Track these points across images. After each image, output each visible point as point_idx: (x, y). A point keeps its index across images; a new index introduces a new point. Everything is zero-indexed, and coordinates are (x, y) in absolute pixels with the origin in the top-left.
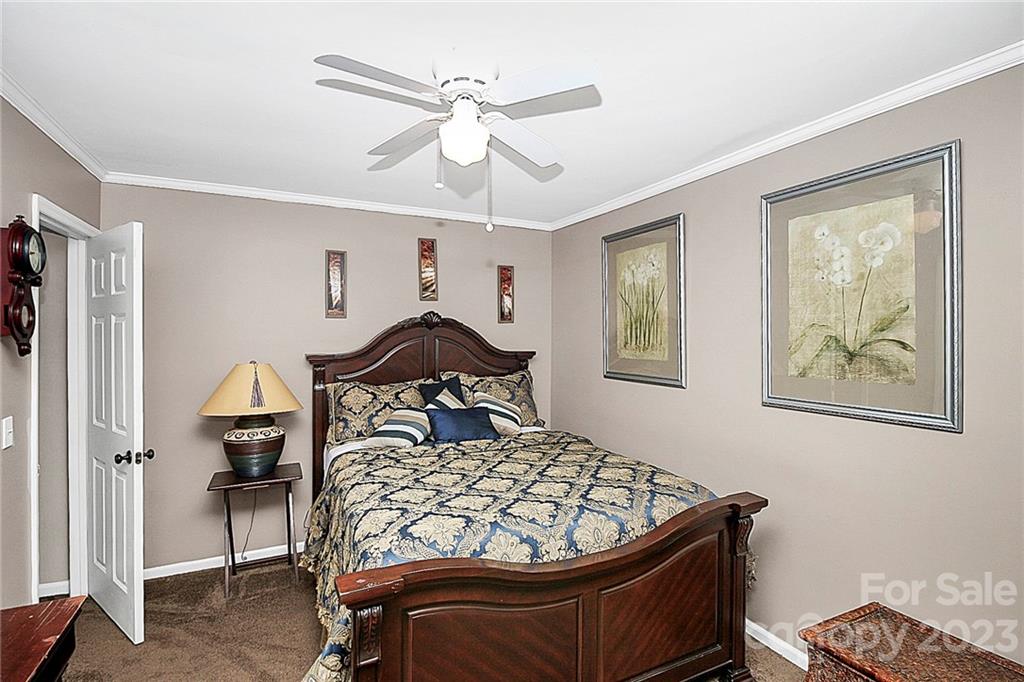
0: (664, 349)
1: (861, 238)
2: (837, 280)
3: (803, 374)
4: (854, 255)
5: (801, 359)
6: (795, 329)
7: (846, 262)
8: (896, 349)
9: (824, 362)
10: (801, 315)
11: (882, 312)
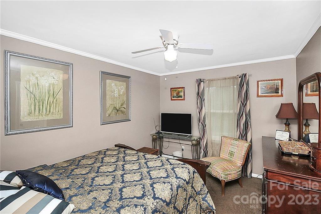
0: (60, 114)
1: (119, 88)
2: (115, 95)
3: (109, 116)
4: (118, 91)
5: (109, 112)
6: (108, 105)
7: (117, 92)
8: (124, 109)
9: (113, 112)
10: (109, 102)
11: (122, 102)
